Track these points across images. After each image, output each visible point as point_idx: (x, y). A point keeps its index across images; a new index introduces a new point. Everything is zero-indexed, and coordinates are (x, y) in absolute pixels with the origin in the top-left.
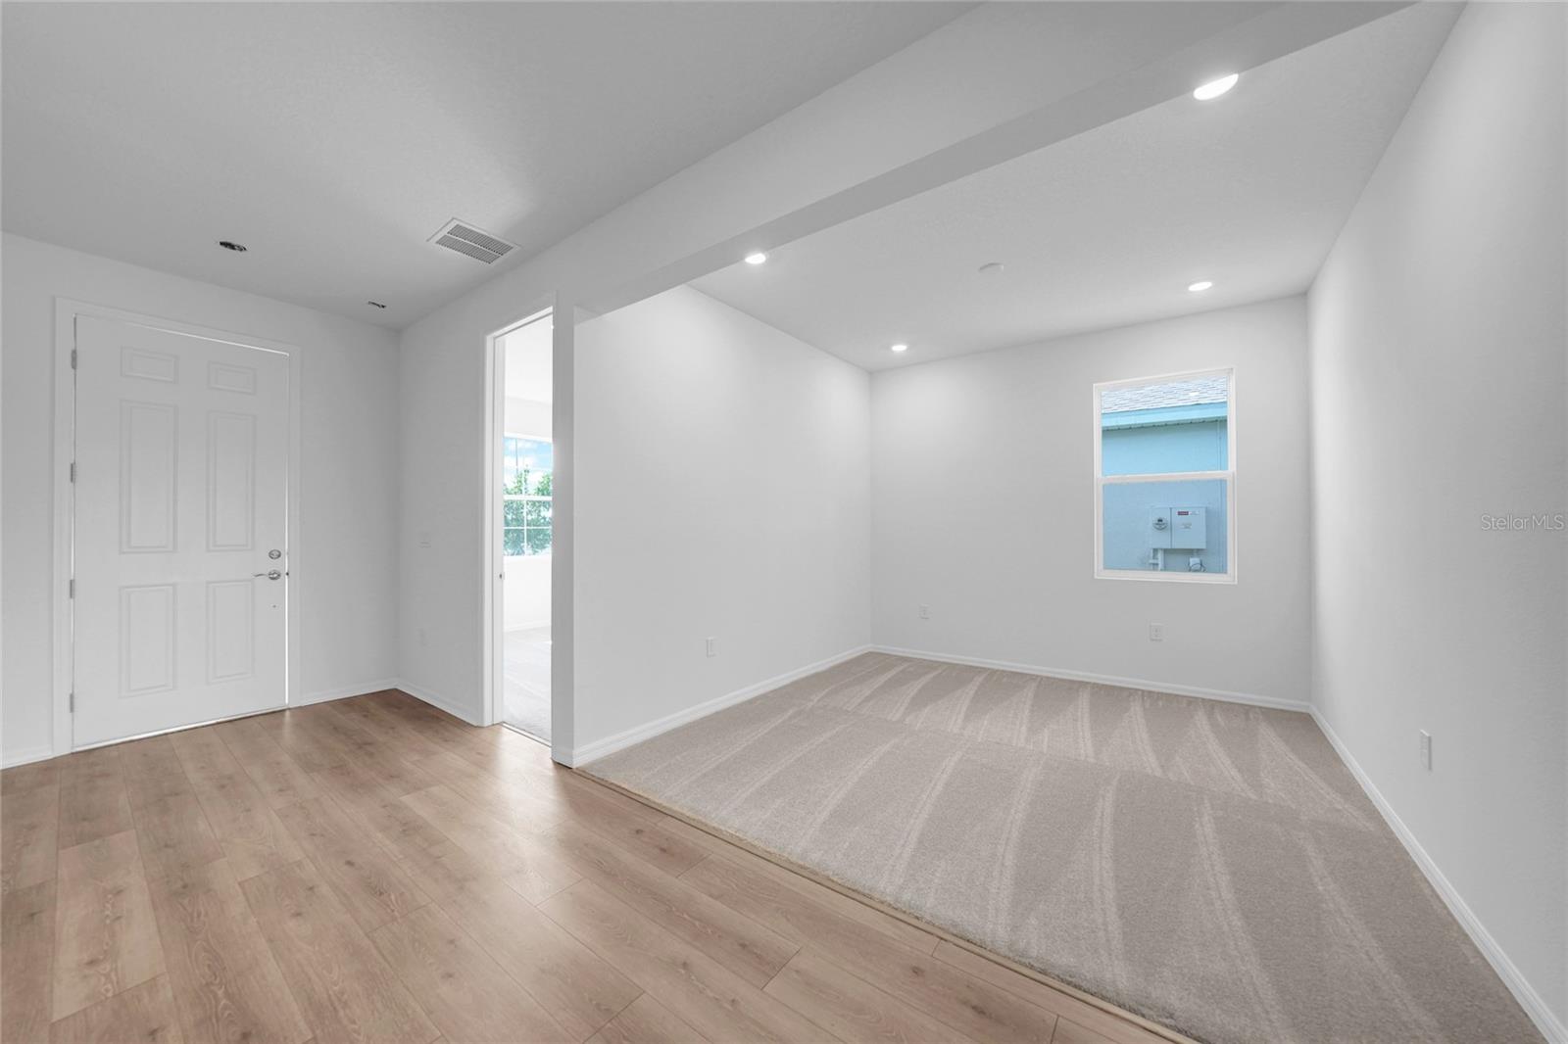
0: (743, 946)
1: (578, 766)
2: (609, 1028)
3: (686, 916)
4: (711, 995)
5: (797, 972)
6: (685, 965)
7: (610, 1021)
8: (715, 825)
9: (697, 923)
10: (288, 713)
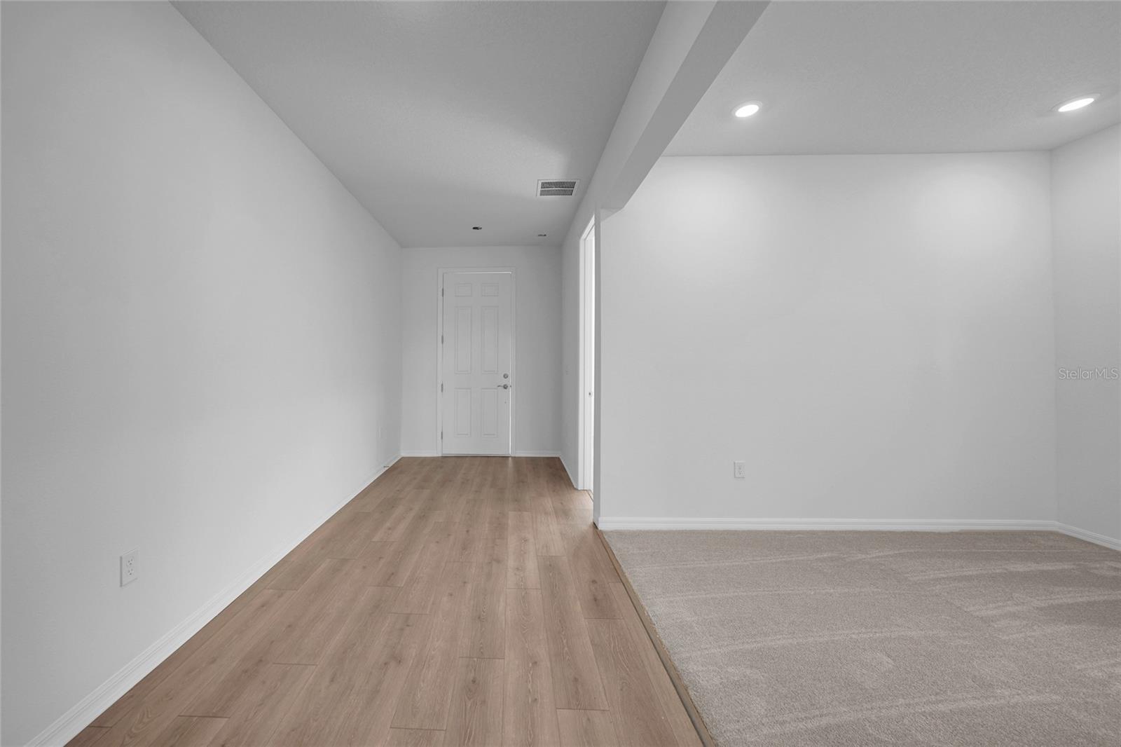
0: (576, 680)
1: (602, 529)
2: (474, 661)
3: (565, 641)
4: (530, 686)
5: (589, 719)
6: (535, 663)
7: (478, 658)
8: (643, 603)
9: (566, 649)
10: (510, 459)
